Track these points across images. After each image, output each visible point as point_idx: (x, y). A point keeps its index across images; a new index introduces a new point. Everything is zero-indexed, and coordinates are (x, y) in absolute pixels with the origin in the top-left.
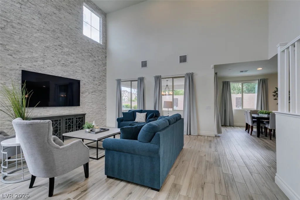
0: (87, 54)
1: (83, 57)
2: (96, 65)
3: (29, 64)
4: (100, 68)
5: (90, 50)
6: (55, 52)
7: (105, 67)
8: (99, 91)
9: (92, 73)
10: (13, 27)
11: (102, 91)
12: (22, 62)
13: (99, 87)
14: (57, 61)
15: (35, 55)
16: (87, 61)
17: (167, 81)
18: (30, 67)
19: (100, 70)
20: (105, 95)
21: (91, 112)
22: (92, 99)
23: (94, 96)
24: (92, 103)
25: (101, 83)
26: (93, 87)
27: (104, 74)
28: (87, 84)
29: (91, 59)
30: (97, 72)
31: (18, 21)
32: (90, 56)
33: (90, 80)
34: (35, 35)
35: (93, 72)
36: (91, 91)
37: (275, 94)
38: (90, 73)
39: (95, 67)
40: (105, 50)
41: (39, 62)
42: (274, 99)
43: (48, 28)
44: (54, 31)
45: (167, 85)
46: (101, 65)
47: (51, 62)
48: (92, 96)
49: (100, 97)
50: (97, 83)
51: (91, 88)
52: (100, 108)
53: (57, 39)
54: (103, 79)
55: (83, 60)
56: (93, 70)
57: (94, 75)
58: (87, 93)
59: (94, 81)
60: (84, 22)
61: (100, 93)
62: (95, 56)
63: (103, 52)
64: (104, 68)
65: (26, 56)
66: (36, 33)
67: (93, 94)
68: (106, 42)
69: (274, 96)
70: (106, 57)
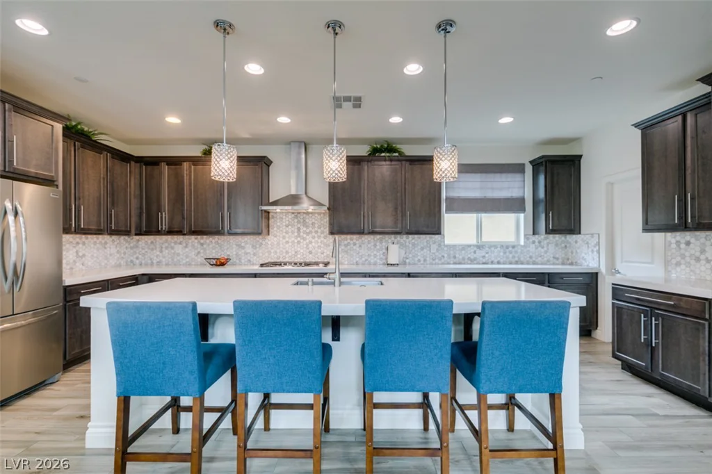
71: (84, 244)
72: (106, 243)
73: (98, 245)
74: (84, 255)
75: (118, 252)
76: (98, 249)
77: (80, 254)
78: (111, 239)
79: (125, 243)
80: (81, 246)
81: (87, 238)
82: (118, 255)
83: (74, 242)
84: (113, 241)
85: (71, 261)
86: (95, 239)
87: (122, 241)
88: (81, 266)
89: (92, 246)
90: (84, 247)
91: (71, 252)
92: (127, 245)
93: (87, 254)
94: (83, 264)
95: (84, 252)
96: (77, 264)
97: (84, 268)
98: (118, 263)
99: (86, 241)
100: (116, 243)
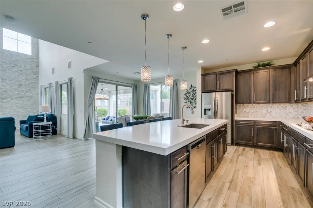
0: (8, 65)
1: (3, 68)
2: (22, 74)
4: (29, 76)
5: (14, 62)
7: (37, 75)
8: (27, 97)
9: (16, 82)
11: (32, 96)
13: (27, 93)
16: (9, 71)
17: (102, 85)
19: (28, 78)
20: (37, 100)
21: (15, 115)
22: (16, 104)
23: (19, 101)
24: (17, 108)
25: (30, 90)
26: (18, 93)
27: (35, 81)
28: (9, 91)
29: (15, 69)
30: (24, 80)
32: (13, 67)
33: (14, 87)
35: (18, 80)
36: (15, 97)
37: (185, 97)
38: (13, 82)
39: (21, 75)
40: (37, 60)
42: (185, 103)
45: (102, 90)
46: (29, 74)
48: (17, 101)
49: (29, 102)
50: (24, 89)
51: (15, 94)
52: (28, 112)
54: (34, 86)
55: (4, 70)
56: (17, 78)
57: (19, 83)
58: (10, 99)
59: (19, 88)
60: (3, 37)
61: (30, 99)
62: (21, 66)
63: (34, 62)
64: (35, 76)
67: (18, 99)
68: (38, 53)
69: (184, 99)
70: (38, 66)
71: (271, 107)
72: (286, 107)
73: (280, 108)
74: (271, 112)
75: (296, 111)
76: (280, 110)
77: (269, 111)
78: (290, 105)
79: (303, 107)
80: (269, 108)
81: (273, 105)
82: (296, 113)
83: (266, 106)
84: (292, 106)
85: (264, 114)
86: (278, 105)
87: (300, 106)
88: (269, 116)
89: (276, 108)
90: (271, 109)
91: (264, 110)
92: (305, 108)
93: (273, 111)
94: (270, 115)
95: (271, 110)
96: (267, 115)
97: (271, 117)
98: (296, 116)
99: (273, 106)
100: (294, 107)
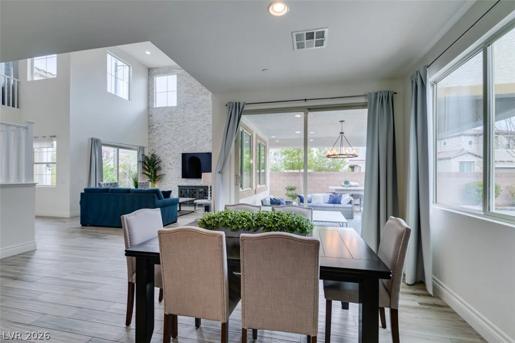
3: (188, 148)
6: (205, 132)
10: (180, 126)
12: (184, 147)
14: (206, 140)
15: (191, 140)
17: (342, 122)
18: (189, 149)
31: (183, 121)
34: (191, 125)
41: (194, 145)
43: (199, 115)
44: (203, 115)
45: (342, 133)
47: (201, 141)
53: (206, 120)
65: (186, 143)
66: (192, 123)
